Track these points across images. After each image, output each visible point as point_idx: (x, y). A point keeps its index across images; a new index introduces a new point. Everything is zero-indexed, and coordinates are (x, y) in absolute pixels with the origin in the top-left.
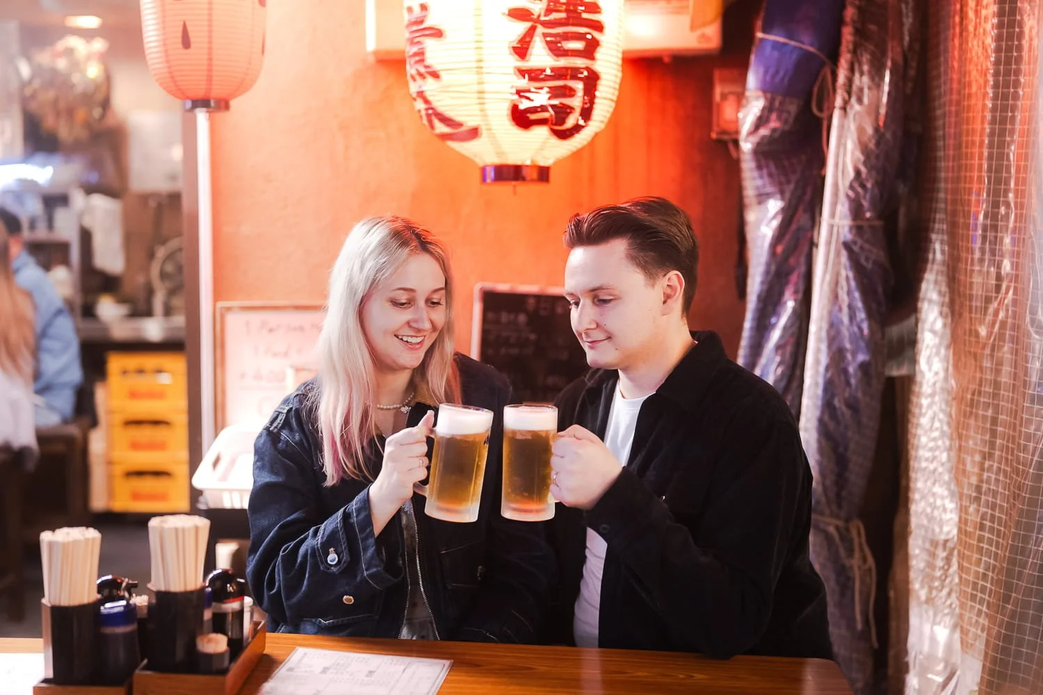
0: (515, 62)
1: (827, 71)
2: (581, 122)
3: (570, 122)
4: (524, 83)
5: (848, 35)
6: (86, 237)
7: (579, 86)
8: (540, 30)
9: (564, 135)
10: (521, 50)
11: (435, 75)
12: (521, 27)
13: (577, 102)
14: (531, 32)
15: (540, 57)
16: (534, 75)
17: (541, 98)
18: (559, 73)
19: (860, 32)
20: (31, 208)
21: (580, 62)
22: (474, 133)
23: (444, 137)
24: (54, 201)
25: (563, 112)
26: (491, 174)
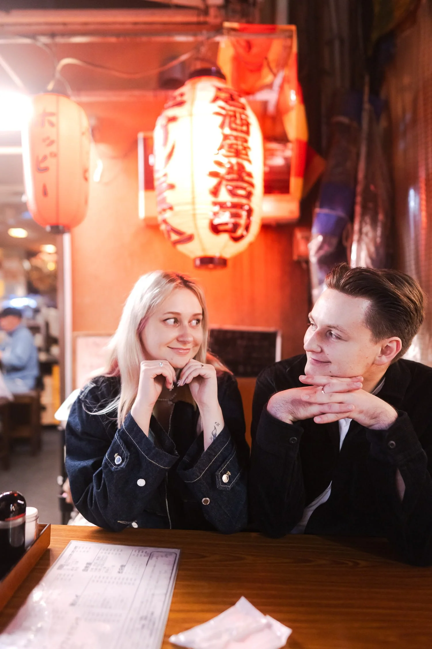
0: (212, 199)
1: (349, 226)
2: (245, 233)
3: (240, 232)
4: (217, 208)
5: (358, 209)
6: (47, 325)
7: (244, 214)
8: (224, 183)
9: (237, 239)
10: (215, 192)
11: (171, 208)
12: (214, 181)
13: (243, 221)
14: (219, 184)
15: (224, 196)
16: (222, 206)
17: (225, 218)
18: (235, 206)
19: (365, 208)
20: (29, 314)
21: (244, 201)
22: (190, 238)
23: (175, 243)
24: (37, 311)
25: (236, 226)
26: (198, 262)
